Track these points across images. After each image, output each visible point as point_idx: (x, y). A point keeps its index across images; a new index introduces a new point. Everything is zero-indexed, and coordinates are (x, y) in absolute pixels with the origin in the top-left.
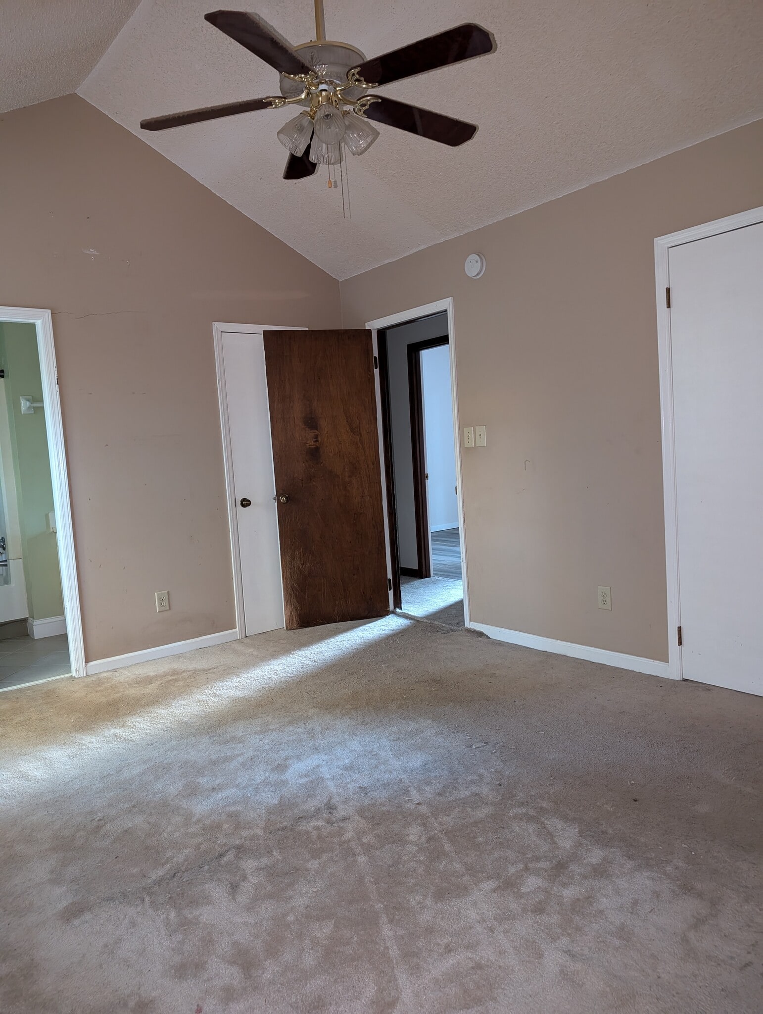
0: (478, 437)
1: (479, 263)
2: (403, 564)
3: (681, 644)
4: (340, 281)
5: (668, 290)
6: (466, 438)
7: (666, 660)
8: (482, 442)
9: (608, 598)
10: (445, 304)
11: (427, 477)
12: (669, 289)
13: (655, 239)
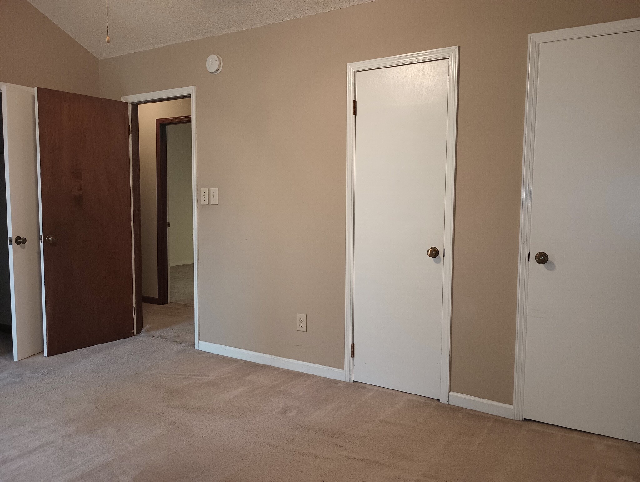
0: (212, 196)
1: (218, 63)
2: (145, 294)
3: (353, 356)
4: (100, 59)
5: (355, 103)
6: (202, 197)
7: (342, 368)
8: (215, 201)
9: (304, 323)
10: (189, 90)
11: (169, 225)
12: (356, 101)
13: (348, 64)
